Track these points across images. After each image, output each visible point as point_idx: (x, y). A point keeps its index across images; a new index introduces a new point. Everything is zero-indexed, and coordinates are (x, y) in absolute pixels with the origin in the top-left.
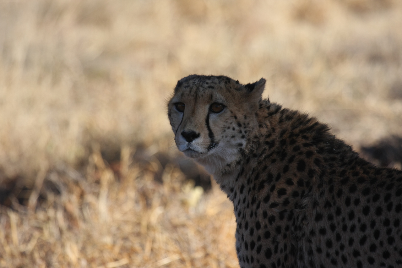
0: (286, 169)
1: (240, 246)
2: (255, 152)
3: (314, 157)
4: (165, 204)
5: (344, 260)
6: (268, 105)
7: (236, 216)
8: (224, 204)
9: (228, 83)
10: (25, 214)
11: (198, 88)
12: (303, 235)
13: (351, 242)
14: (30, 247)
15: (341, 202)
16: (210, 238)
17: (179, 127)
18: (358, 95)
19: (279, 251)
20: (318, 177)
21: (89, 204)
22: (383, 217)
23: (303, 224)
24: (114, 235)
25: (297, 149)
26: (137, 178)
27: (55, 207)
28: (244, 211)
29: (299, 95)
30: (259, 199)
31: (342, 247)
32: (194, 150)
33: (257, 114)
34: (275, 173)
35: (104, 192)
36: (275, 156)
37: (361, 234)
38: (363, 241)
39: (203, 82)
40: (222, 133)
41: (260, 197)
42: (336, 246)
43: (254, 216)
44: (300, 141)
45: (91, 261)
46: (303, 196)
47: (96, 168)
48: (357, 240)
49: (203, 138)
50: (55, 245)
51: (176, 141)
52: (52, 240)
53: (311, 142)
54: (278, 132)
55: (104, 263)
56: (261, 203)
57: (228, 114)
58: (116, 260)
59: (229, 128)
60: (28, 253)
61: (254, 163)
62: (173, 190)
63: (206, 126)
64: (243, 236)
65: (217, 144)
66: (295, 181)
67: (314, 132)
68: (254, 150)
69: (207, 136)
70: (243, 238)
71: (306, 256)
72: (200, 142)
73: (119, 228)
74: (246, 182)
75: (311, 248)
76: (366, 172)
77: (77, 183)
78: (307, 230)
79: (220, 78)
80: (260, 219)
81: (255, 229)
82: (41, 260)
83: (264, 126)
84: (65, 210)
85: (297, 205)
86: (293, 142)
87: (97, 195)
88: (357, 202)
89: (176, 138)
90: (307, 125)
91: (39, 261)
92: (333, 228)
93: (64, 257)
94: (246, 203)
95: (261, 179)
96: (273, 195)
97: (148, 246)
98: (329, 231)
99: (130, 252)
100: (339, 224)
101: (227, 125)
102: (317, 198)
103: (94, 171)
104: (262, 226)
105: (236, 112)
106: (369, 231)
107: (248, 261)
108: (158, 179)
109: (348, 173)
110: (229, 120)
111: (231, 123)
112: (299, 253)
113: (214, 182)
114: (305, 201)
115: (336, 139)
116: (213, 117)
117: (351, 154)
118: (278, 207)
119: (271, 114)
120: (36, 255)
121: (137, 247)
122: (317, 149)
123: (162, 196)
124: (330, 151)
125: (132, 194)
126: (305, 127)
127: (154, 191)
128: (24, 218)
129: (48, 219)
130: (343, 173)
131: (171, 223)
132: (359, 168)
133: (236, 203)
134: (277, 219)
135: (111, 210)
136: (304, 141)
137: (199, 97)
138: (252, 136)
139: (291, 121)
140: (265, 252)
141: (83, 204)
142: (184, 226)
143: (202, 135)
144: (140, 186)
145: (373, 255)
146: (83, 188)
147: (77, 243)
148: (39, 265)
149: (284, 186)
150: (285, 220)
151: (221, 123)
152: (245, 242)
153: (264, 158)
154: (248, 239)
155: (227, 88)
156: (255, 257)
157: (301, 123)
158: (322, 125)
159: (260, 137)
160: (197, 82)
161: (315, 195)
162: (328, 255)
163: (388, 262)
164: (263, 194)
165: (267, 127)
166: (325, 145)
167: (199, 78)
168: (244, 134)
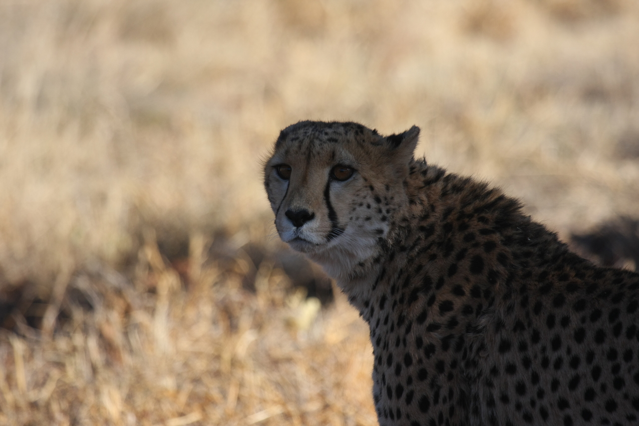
0: (453, 270)
1: (379, 393)
2: (403, 243)
3: (497, 251)
4: (259, 326)
5: (544, 414)
6: (424, 168)
7: (373, 346)
8: (353, 326)
9: (359, 133)
10: (37, 342)
11: (312, 142)
12: (480, 375)
13: (555, 385)
14: (45, 394)
15: (539, 322)
16: (330, 380)
17: (281, 204)
18: (567, 153)
19: (441, 400)
20: (504, 284)
21: (138, 326)
22: (606, 346)
23: (480, 357)
24: (179, 375)
25: (470, 238)
26: (215, 284)
27: (85, 330)
28: (386, 336)
29: (473, 152)
30: (409, 318)
31: (541, 394)
32: (305, 240)
33: (406, 183)
34: (435, 276)
35: (163, 306)
36: (434, 250)
37: (571, 373)
38: (574, 384)
39: (321, 132)
40: (350, 213)
41: (411, 315)
42: (532, 391)
43: (401, 344)
44: (475, 226)
45: (142, 416)
46: (479, 312)
47: (150, 268)
48: (564, 382)
49: (319, 220)
50: (84, 390)
51: (276, 226)
52: (79, 384)
53: (493, 228)
54: (439, 211)
55: (162, 420)
56: (413, 325)
57: (360, 183)
58: (182, 415)
59: (361, 205)
60: (42, 403)
61: (401, 261)
62: (273, 304)
63: (324, 201)
64: (384, 376)
65: (342, 230)
66: (467, 289)
67: (497, 212)
68: (401, 241)
69: (326, 218)
70: (384, 379)
71: (484, 408)
72: (314, 227)
73: (186, 364)
74: (389, 291)
75: (491, 396)
76: (580, 275)
77: (119, 292)
78: (485, 366)
79: (348, 125)
80: (412, 350)
81: (404, 366)
82: (62, 414)
83: (418, 202)
84: (101, 336)
85: (470, 328)
86: (463, 227)
87: (152, 311)
88: (565, 322)
89: (277, 221)
90: (486, 200)
91: (59, 416)
92: (527, 363)
93: (98, 411)
94: (389, 324)
95: (412, 286)
96: (432, 312)
97: (232, 393)
98: (520, 368)
99: (205, 402)
100: (536, 357)
101: (359, 200)
102: (502, 315)
103: (147, 272)
104: (414, 361)
105: (373, 179)
106: (584, 368)
107: (392, 417)
108: (249, 286)
109: (551, 276)
110: (361, 192)
111: (365, 197)
112: (472, 403)
113: (337, 290)
114: (483, 321)
115: (532, 223)
116: (336, 187)
117: (556, 246)
118: (440, 330)
119: (428, 183)
120: (55, 407)
121: (215, 394)
122: (502, 238)
123: (255, 313)
124: (523, 242)
125: (207, 309)
126: (482, 203)
127: (242, 305)
128: (36, 347)
129: (74, 349)
130: (543, 276)
131: (268, 355)
132: (568, 269)
133: (374, 324)
134: (438, 349)
135: (174, 335)
136: (481, 225)
137: (314, 156)
138: (398, 217)
139: (460, 194)
140: (419, 402)
141: (128, 326)
142: (289, 360)
143: (318, 216)
144: (220, 296)
145: (591, 406)
146: (129, 300)
147: (119, 387)
148: (59, 423)
149: (449, 297)
150: (451, 352)
151: (349, 197)
152: (387, 386)
153: (418, 253)
154: (393, 381)
155: (358, 142)
156: (403, 410)
157: (477, 197)
158: (510, 199)
159: (411, 219)
160: (310, 132)
161: (499, 311)
162: (519, 407)
163: (614, 417)
164: (415, 310)
165: (422, 203)
166: (515, 232)
167: (313, 125)
168: (386, 215)
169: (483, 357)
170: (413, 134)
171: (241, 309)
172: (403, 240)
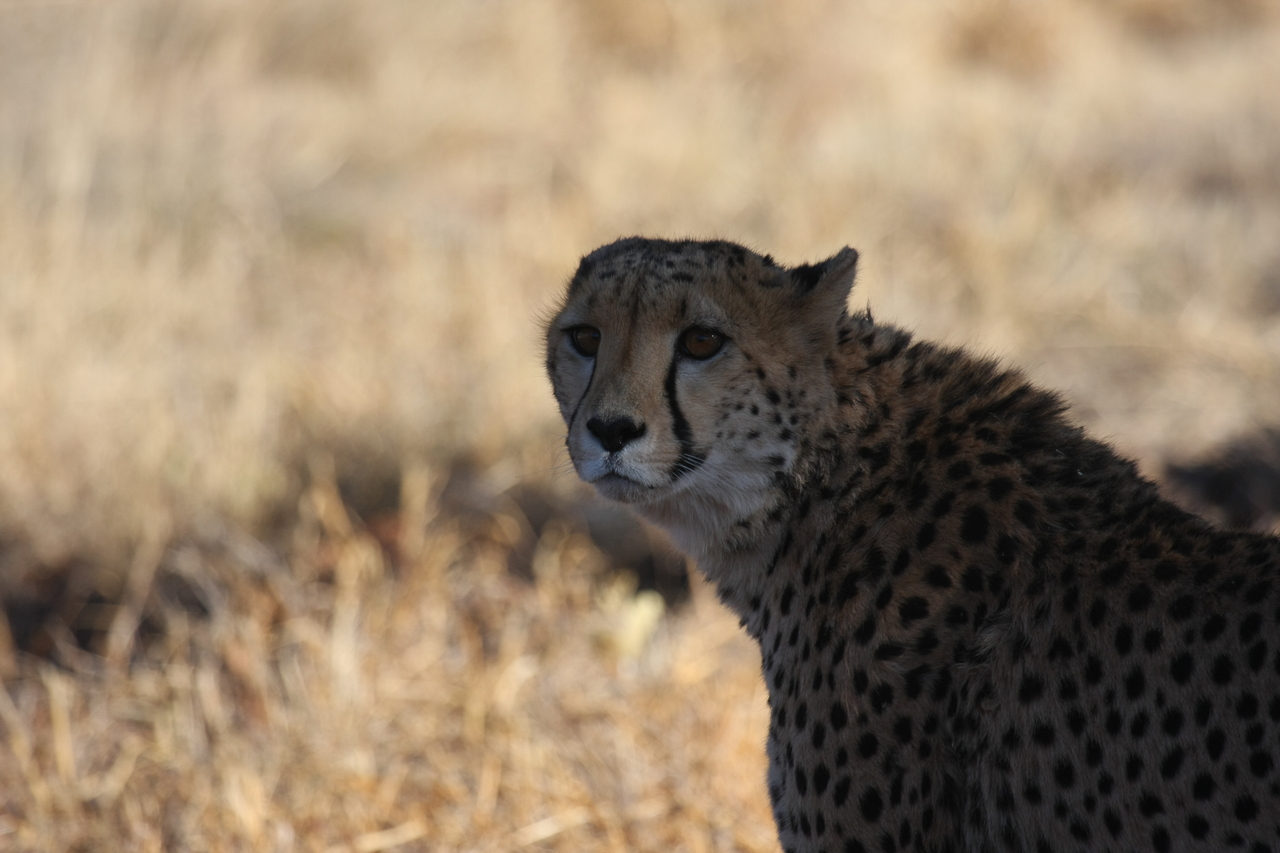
0: (926, 536)
1: (781, 782)
2: (826, 481)
3: (1015, 497)
4: (541, 648)
5: (1113, 825)
6: (868, 333)
7: (768, 687)
8: (729, 648)
9: (737, 263)
10: (98, 681)
11: (641, 281)
12: (983, 746)
13: (1134, 767)
14: (111, 785)
15: (1101, 641)
16: (686, 751)
17: (579, 404)
18: (1158, 301)
19: (905, 797)
20: (1029, 563)
21: (299, 650)
22: (1234, 690)
23: (983, 711)
24: (380, 747)
25: (960, 471)
26: (453, 565)
27: (193, 657)
28: (793, 669)
29: (969, 301)
30: (840, 631)
31: (1106, 785)
32: (626, 478)
33: (830, 363)
34: (890, 548)
35: (347, 608)
36: (890, 495)
37: (1166, 744)
38: (1171, 765)
39: (659, 261)
40: (717, 424)
41: (844, 626)
42: (1087, 778)
43: (825, 685)
44: (971, 447)
45: (306, 829)
46: (981, 620)
47: (322, 533)
48: (1152, 761)
49: (655, 439)
50: (191, 776)
51: (570, 450)
52: (182, 764)
53: (1007, 451)
54: (899, 418)
55: (347, 837)
56: (848, 646)
57: (738, 363)
58: (386, 826)
59: (739, 407)
60: (105, 804)
61: (823, 518)
62: (568, 604)
63: (666, 401)
64: (789, 748)
65: (702, 457)
66: (955, 574)
67: (1014, 418)
68: (823, 477)
69: (670, 434)
70: (789, 755)
71: (991, 813)
72: (646, 452)
73: (394, 726)
74: (799, 577)
75: (1007, 787)
76: (1182, 546)
77: (260, 581)
78: (994, 729)
79: (713, 247)
80: (846, 695)
81: (829, 728)
82: (147, 825)
83: (855, 399)
84: (225, 668)
85: (961, 652)
86: (947, 450)
87: (326, 619)
88: (1153, 641)
89: (572, 439)
90: (992, 394)
91: (140, 830)
92: (1076, 722)
93: (219, 818)
94: (801, 644)
95: (846, 569)
96: (885, 620)
97: (488, 782)
98: (1062, 733)
99: (432, 801)
100: (1094, 711)
101: (735, 398)
102: (1026, 628)
103: (316, 541)
104: (851, 719)
105: (764, 356)
106: (1191, 735)
107: (807, 830)
108: (521, 569)
109: (1124, 548)
110: (738, 383)
111: (747, 392)
112: (969, 803)
113: (697, 578)
114: (989, 638)
115: (1086, 440)
116: (688, 372)
117: (1135, 487)
118: (901, 656)
119: (876, 361)
120: (132, 811)
121: (453, 784)
122: (1026, 471)
123: (533, 623)
124: (1068, 478)
125: (437, 615)
126: (985, 402)
127: (506, 605)
128: (93, 691)
129: (170, 696)
130: (1108, 548)
131: (559, 706)
132: (1159, 534)
133: (769, 644)
134: (899, 694)
135: (370, 671)
136: (983, 447)
137: (645, 310)
138: (814, 432)
139: (941, 382)
140: (860, 800)
141: (280, 649)
142: (601, 717)
143: (654, 430)
144: (463, 590)
145: (1206, 810)
146: (282, 597)
147: (261, 771)
148: (142, 844)
149: (920, 590)
150: (924, 699)
151: (715, 392)
152: (797, 769)
153: (857, 502)
154: (808, 759)
155: (733, 281)
156: (828, 818)
157: (974, 388)
158: (1041, 394)
159: (841, 433)
160: (638, 262)
161: (1019, 618)
162: (1061, 810)
163: (1252, 831)
164: (852, 616)
165: (863, 401)
166: (1051, 458)
167: (644, 247)
168: (790, 426)
169: (989, 712)
170: (844, 264)
171: (504, 614)
172: (827, 477)
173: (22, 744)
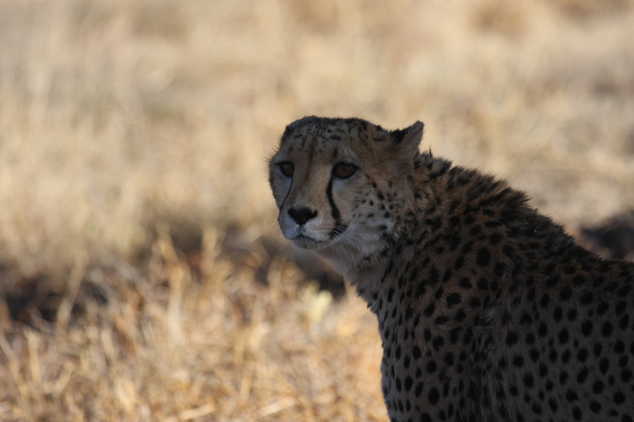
0: (460, 263)
1: (388, 385)
2: (409, 236)
3: (503, 243)
4: (271, 318)
5: (553, 406)
6: (429, 162)
7: (382, 338)
8: (364, 318)
9: (363, 130)
10: (52, 335)
11: (315, 140)
12: (489, 367)
13: (564, 377)
14: (59, 386)
15: (546, 315)
16: (343, 370)
17: (284, 201)
18: (577, 147)
19: (450, 392)
20: (510, 275)
21: (152, 319)
22: (613, 339)
23: (489, 350)
24: (191, 368)
25: (476, 231)
26: (228, 278)
27: (99, 323)
28: (394, 329)
29: (484, 147)
30: (417, 310)
31: (550, 386)
32: (308, 237)
33: (410, 178)
34: (441, 269)
36: (441, 243)
37: (579, 366)
38: (582, 376)
39: (324, 129)
40: (353, 211)
41: (419, 308)
42: (540, 383)
43: (410, 337)
44: (481, 219)
45: (155, 408)
46: (487, 304)
47: (164, 262)
48: (572, 374)
49: (322, 218)
50: (98, 384)
51: (280, 223)
52: (93, 376)
53: (499, 220)
54: (445, 204)
55: (175, 412)
56: (421, 317)
57: (363, 180)
58: (195, 407)
59: (364, 202)
60: (56, 396)
61: (408, 254)
62: (285, 297)
63: (327, 199)
64: (393, 368)
65: (345, 227)
66: (474, 281)
67: (503, 204)
68: (408, 234)
69: (330, 216)
70: (393, 372)
71: (494, 400)
72: (318, 224)
73: (199, 357)
74: (396, 283)
75: (501, 387)
76: (586, 268)
77: (132, 286)
78: (494, 358)
79: (351, 122)
80: (420, 342)
81: (412, 358)
82: (76, 406)
83: (423, 195)
84: (115, 329)
85: (477, 320)
86: (470, 220)
87: (165, 304)
88: (573, 315)
89: (281, 218)
90: (492, 192)
91: (73, 408)
92: (534, 355)
93: (112, 402)
94: (398, 317)
95: (420, 279)
96: (440, 304)
97: (245, 385)
98: (528, 361)
99: (217, 394)
100: (543, 349)
101: (361, 197)
102: (509, 308)
103: (161, 266)
104: (423, 354)
105: (376, 176)
106: (592, 361)
107: (401, 409)
108: (261, 278)
109: (558, 268)
110: (363, 190)
111: (367, 194)
112: (482, 395)
113: (348, 284)
114: (491, 313)
115: (538, 215)
116: (338, 185)
117: (563, 238)
118: (448, 323)
119: (433, 176)
120: (70, 400)
121: (228, 386)
122: (508, 230)
123: (268, 307)
124: (529, 233)
125: (220, 303)
126: (488, 196)
127: (254, 297)
128: (50, 340)
129: (88, 343)
130: (550, 269)
131: (281, 348)
132: (575, 261)
133: (382, 316)
134: (447, 341)
135: (187, 329)
136: (487, 218)
137: (317, 154)
138: (402, 212)
139: (466, 186)
140: (428, 394)
141: (142, 320)
142: (301, 353)
143: (321, 214)
144: (234, 289)
145: (599, 398)
146: (143, 293)
147: (133, 379)
148: (74, 416)
149: (457, 289)
150: (459, 344)
151: (351, 194)
152: (397, 379)
153: (425, 246)
154: (402, 374)
155: (361, 140)
156: (412, 402)
157: (483, 190)
158: (516, 192)
159: (417, 212)
160: (313, 130)
161: (506, 303)
162: (527, 398)
163: (622, 409)
164: (423, 303)
165: (427, 196)
166: (520, 224)
167: (317, 122)
168: (389, 211)
169: (492, 350)
170: (418, 128)
171: (253, 302)
172: (410, 234)
173: (14, 366)
